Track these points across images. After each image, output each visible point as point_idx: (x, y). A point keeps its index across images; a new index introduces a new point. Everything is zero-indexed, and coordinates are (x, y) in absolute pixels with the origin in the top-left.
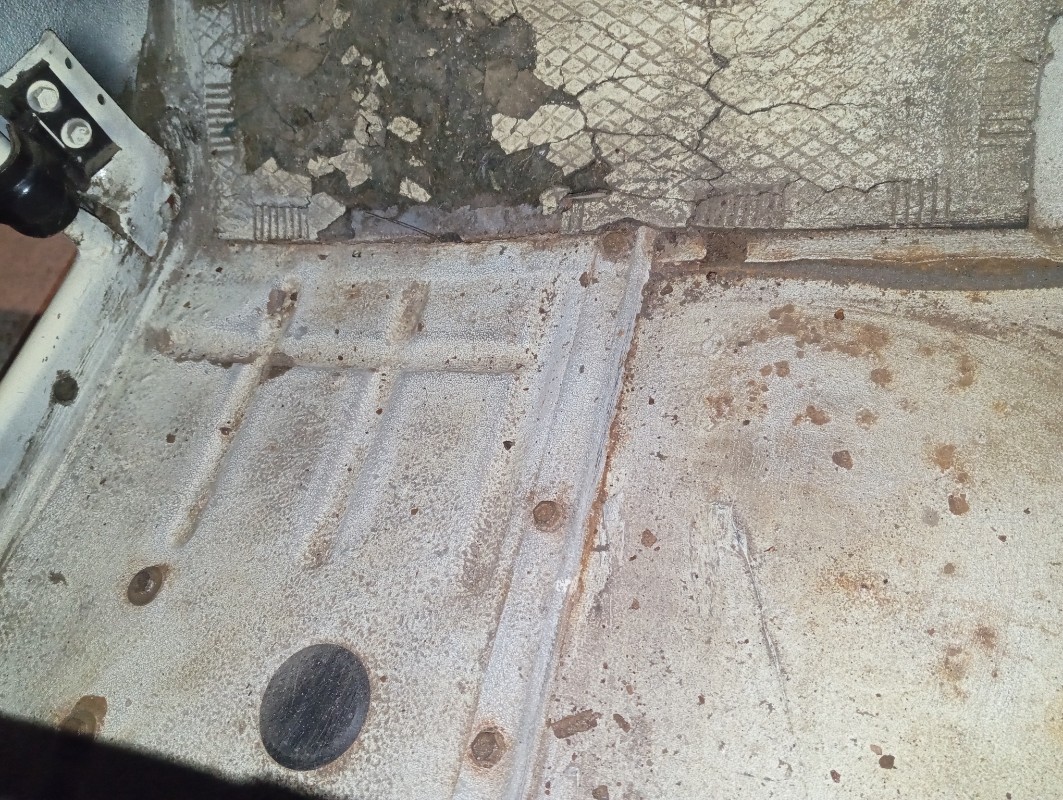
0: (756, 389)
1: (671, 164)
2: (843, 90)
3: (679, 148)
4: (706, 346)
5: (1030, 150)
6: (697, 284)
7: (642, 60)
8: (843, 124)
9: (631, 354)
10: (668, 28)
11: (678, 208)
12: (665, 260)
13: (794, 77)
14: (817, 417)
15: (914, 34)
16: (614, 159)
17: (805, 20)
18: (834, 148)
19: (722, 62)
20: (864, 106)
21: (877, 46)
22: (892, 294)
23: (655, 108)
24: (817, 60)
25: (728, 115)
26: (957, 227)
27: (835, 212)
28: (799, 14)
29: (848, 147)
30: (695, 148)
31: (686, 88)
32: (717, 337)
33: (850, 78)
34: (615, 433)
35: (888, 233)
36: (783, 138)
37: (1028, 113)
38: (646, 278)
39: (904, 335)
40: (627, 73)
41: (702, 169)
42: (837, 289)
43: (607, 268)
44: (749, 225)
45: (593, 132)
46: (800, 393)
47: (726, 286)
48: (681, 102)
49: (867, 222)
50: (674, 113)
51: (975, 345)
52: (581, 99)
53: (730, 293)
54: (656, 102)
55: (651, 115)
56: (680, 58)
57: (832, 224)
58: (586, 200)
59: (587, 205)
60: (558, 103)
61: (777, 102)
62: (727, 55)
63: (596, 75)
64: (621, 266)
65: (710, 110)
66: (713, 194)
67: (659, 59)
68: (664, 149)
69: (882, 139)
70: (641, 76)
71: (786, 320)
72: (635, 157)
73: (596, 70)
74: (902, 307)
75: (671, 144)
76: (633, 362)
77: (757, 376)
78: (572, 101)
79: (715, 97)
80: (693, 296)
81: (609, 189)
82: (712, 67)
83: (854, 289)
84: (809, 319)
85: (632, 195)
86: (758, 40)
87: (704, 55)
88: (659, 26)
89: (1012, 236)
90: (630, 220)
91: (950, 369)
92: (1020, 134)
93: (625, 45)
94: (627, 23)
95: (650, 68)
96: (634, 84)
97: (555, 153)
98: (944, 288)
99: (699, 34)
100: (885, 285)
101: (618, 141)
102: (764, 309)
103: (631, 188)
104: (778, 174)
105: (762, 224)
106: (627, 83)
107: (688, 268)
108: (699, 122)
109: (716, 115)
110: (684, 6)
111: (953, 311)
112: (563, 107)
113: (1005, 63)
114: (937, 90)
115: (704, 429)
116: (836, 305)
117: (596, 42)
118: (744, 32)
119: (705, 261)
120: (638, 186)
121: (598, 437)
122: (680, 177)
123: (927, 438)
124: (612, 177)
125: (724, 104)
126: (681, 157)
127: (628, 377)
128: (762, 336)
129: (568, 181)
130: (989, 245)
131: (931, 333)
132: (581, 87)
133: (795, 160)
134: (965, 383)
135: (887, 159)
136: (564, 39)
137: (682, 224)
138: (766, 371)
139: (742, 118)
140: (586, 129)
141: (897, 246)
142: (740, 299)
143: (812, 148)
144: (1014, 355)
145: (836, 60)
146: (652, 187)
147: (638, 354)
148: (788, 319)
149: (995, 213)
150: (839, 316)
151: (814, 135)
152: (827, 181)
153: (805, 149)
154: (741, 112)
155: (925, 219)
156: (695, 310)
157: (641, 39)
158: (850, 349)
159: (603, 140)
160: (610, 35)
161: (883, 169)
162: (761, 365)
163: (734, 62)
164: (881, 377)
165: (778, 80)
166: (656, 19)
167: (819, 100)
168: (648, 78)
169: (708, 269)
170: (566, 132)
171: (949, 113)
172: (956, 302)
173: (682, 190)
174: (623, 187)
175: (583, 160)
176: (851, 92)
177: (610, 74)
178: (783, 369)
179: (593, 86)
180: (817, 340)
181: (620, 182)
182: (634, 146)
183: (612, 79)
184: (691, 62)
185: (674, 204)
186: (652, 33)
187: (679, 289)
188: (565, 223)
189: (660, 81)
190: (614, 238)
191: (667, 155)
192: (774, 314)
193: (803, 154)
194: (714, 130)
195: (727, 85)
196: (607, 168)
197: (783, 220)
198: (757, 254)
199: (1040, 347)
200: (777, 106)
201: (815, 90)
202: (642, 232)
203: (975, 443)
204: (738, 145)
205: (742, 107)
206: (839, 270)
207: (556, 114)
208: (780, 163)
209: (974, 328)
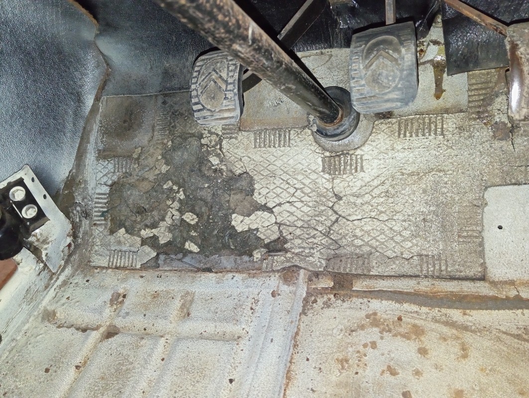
0: (361, 355)
1: (316, 241)
2: (394, 213)
3: (319, 234)
4: (335, 331)
5: (481, 244)
6: (329, 299)
7: (303, 195)
8: (395, 228)
9: (297, 334)
10: (315, 182)
11: (319, 262)
12: (313, 286)
13: (372, 206)
14: (393, 373)
15: (425, 191)
16: (289, 237)
17: (376, 183)
18: (392, 239)
19: (340, 198)
20: (405, 221)
21: (409, 195)
22: (424, 309)
23: (308, 216)
24: (382, 200)
25: (342, 221)
26: (452, 278)
27: (394, 268)
28: (373, 180)
29: (398, 238)
30: (327, 235)
31: (323, 208)
32: (341, 327)
33: (397, 208)
34: (289, 376)
35: (419, 280)
36: (368, 233)
37: (479, 228)
38: (304, 295)
39: (432, 330)
40: (295, 200)
41: (330, 244)
42: (397, 305)
43: (285, 288)
44: (354, 272)
45: (280, 225)
46: (383, 358)
47: (343, 301)
48: (320, 214)
49: (409, 273)
50: (317, 218)
51: (468, 337)
52: (274, 210)
53: (346, 305)
54: (309, 213)
55: (307, 219)
56: (320, 195)
57: (393, 274)
58: (275, 255)
59: (275, 258)
60: (263, 210)
61: (364, 217)
62: (341, 195)
63: (281, 200)
64: (292, 288)
65: (334, 218)
66: (336, 256)
67: (310, 195)
68: (312, 234)
69: (414, 236)
70: (302, 202)
71: (374, 320)
72: (299, 237)
73: (281, 197)
74: (430, 316)
75: (316, 232)
76: (298, 338)
77: (361, 348)
78: (270, 210)
79: (336, 213)
80: (327, 305)
81: (286, 251)
82: (334, 200)
83: (406, 306)
84: (385, 320)
85: (297, 254)
86: (355, 190)
87: (331, 194)
88: (310, 181)
89: (479, 284)
90: (296, 266)
91: (457, 349)
92: (476, 237)
93: (295, 188)
94: (296, 179)
95: (306, 198)
96: (299, 205)
97: (261, 233)
98: (449, 307)
99: (329, 186)
100: (421, 305)
101: (291, 229)
102: (363, 314)
103: (297, 251)
104: (366, 249)
105: (360, 272)
106: (296, 204)
107: (325, 291)
108: (329, 223)
109: (337, 221)
110: (322, 173)
111: (455, 319)
112: (266, 213)
113: (466, 206)
114: (437, 216)
115: (335, 376)
116: (398, 313)
117: (282, 186)
118: (349, 186)
119: (333, 288)
120: (300, 250)
121: (280, 378)
122: (320, 247)
123: (449, 385)
124: (287, 246)
125: (340, 216)
126: (320, 238)
127: (295, 346)
128: (362, 327)
129: (267, 246)
130: (468, 288)
131: (445, 330)
132: (274, 205)
133: (374, 243)
134: (465, 356)
135: (417, 245)
136: (268, 184)
137: (322, 269)
138: (365, 346)
139: (349, 222)
140: (276, 223)
141: (424, 286)
142: (350, 308)
143: (382, 238)
144: (487, 343)
145: (391, 200)
146: (307, 251)
147: (301, 333)
148: (375, 319)
149: (470, 273)
150: (400, 319)
151: (382, 232)
152: (389, 253)
153: (378, 238)
154: (348, 220)
155: (437, 274)
156: (328, 312)
157: (302, 186)
158: (406, 336)
159: (284, 228)
160: (288, 183)
161: (415, 250)
162: (363, 342)
163: (344, 198)
164: (423, 351)
165: (365, 207)
166: (309, 178)
167: (384, 217)
168: (305, 203)
169: (334, 292)
170: (266, 224)
171: (443, 226)
172: (456, 315)
173: (321, 253)
174: (293, 250)
175: (274, 237)
176: (398, 214)
177: (288, 200)
178: (374, 345)
179: (280, 205)
180: (390, 331)
181: (292, 248)
182: (298, 232)
183: (288, 202)
184: (325, 197)
185: (317, 260)
186: (307, 184)
187: (320, 301)
188: (264, 265)
189: (310, 204)
190: (289, 274)
191: (314, 237)
192: (368, 316)
193: (377, 241)
194: (336, 227)
195: (340, 208)
196: (286, 241)
197: (370, 271)
198: (358, 286)
199: (499, 339)
201: (381, 212)
202: (302, 272)
203: (474, 389)
204: (347, 235)
205: (348, 218)
206: (398, 296)
207: (262, 215)
208: (367, 244)
209: (466, 328)
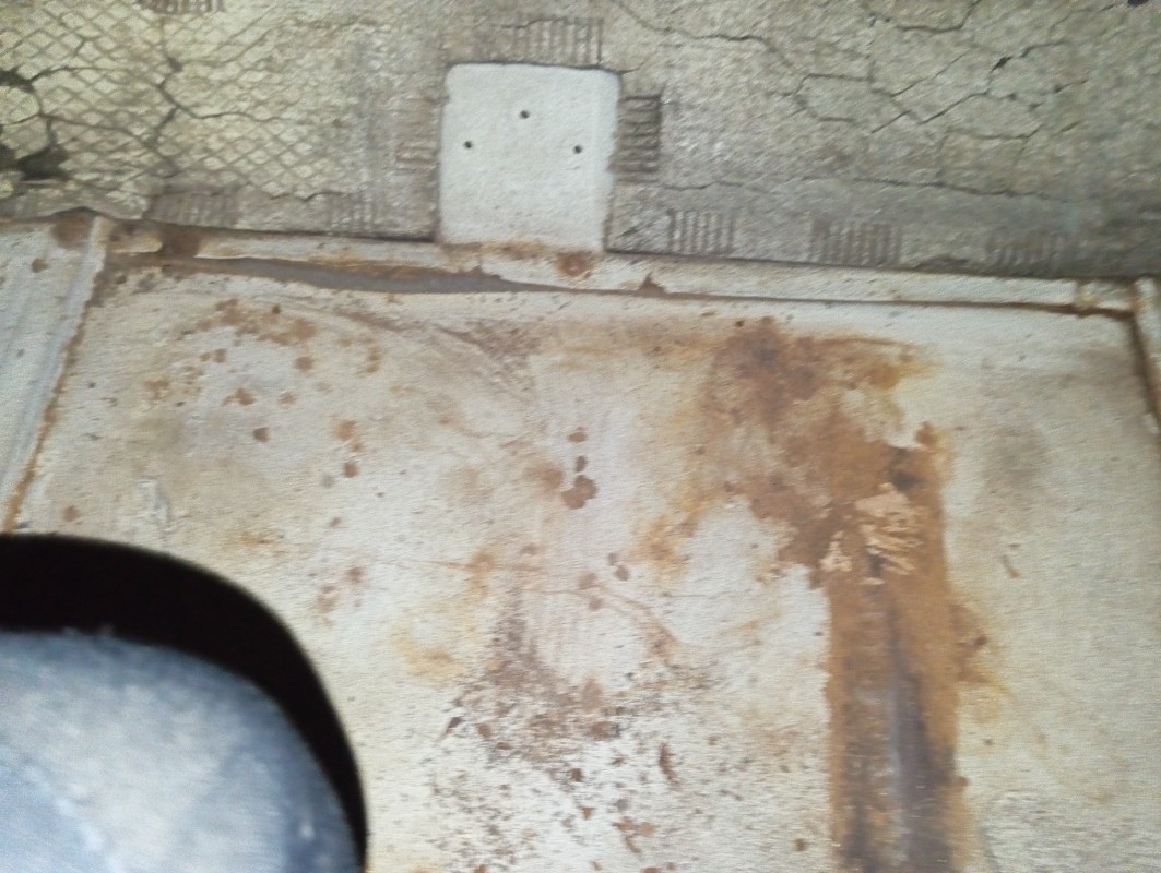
0: (194, 373)
1: (127, 157)
2: (281, 107)
3: (135, 144)
4: (153, 334)
5: (434, 176)
6: (151, 276)
7: (97, 53)
8: (285, 137)
9: (76, 340)
10: (121, 26)
11: (135, 201)
12: (120, 251)
13: (241, 88)
14: (245, 399)
15: (339, 64)
16: (70, 147)
17: (248, 38)
18: (277, 158)
19: (175, 65)
20: (301, 123)
21: (310, 70)
22: (325, 293)
23: (112, 102)
24: (260, 76)
25: (182, 117)
26: (380, 238)
27: (279, 217)
28: (243, 31)
29: (288, 158)
30: (150, 145)
31: (141, 87)
32: (167, 326)
33: (290, 95)
34: (51, 415)
35: (323, 239)
36: (231, 144)
37: (432, 144)
38: (99, 267)
39: (329, 329)
40: (82, 63)
41: (158, 166)
42: (277, 286)
43: (61, 254)
44: (204, 223)
45: (50, 119)
46: (232, 377)
47: (178, 279)
48: (137, 99)
49: (307, 228)
50: (132, 109)
51: (386, 339)
52: (37, 84)
53: (183, 285)
54: (112, 96)
55: (110, 109)
56: (136, 57)
57: (277, 228)
58: (43, 186)
59: (42, 191)
60: (12, 84)
61: (227, 110)
62: (181, 59)
63: (51, 63)
64: (74, 254)
65: (165, 109)
66: (169, 191)
67: (115, 55)
68: (121, 143)
69: (319, 154)
70: (96, 69)
71: (230, 312)
72: (91, 148)
73: (50, 57)
74: (332, 305)
75: (129, 139)
76: (80, 348)
77: (197, 363)
78: (26, 85)
79: (169, 98)
80: (146, 287)
81: (64, 177)
82: (165, 69)
83: (293, 288)
84: (251, 312)
85: (89, 185)
86: (208, 50)
87: (159, 57)
88: (113, 23)
89: (424, 248)
90: (83, 209)
91: (359, 356)
92: (428, 162)
93: (80, 36)
94: (81, 15)
95: (105, 63)
96: (90, 76)
97: (8, 136)
98: (366, 289)
99: (154, 37)
100: (321, 284)
101: (75, 130)
102: (213, 301)
103: (86, 177)
104: (229, 178)
105: (215, 222)
106: (83, 74)
107: (143, 260)
108: (154, 121)
109: (170, 117)
110: (137, 7)
111: (372, 309)
112: (15, 90)
113: (412, 100)
114: (361, 116)
115: (141, 411)
116: (275, 300)
117: (49, 29)
118: (194, 41)
119: (161, 254)
120: (94, 175)
122: (137, 171)
123: (335, 415)
124: (66, 165)
125: (179, 106)
126: (137, 153)
127: (71, 362)
128: (205, 326)
129: (23, 165)
130: (403, 255)
131: (352, 327)
132: (34, 74)
133: (246, 167)
134: (372, 370)
135: (321, 172)
136: (15, 22)
137: (137, 217)
138: (205, 357)
139: (194, 121)
140: (41, 115)
141: (331, 251)
142: (188, 292)
143: (258, 156)
144: (414, 348)
145: (277, 78)
146: (108, 178)
147: (85, 341)
148: (232, 312)
149: (410, 227)
150: (276, 310)
151: (259, 145)
152: (272, 188)
153: (253, 156)
154: (194, 116)
155: (355, 229)
156: (146, 300)
157: (95, 33)
158: (281, 340)
159: (59, 129)
160: (63, 24)
161: (319, 181)
162: (203, 351)
163: (186, 68)
164: (304, 364)
165: (227, 89)
166: (111, 16)
167: (263, 113)
168: (104, 73)
169: (164, 262)
170: (19, 116)
171: (370, 137)
172: (376, 302)
173: (138, 184)
174: (78, 176)
175: (38, 145)
176: (290, 109)
177: (65, 62)
178: (220, 356)
179: (47, 73)
180: (254, 331)
181: (75, 171)
182: (91, 137)
183: (66, 68)
184: (145, 61)
185: (130, 196)
186: (106, 28)
187: (133, 279)
188: (19, 207)
189: (115, 76)
190: (70, 225)
191: (124, 148)
192: (220, 307)
193: (250, 162)
194: (169, 131)
195: (180, 88)
196: (63, 156)
197: (234, 222)
198: (208, 251)
199: (433, 341)
200: (227, 113)
201: (260, 103)
202: (98, 222)
203: (372, 419)
204: (192, 146)
205: (195, 111)
206: (280, 269)
207: (8, 95)
208: (230, 168)
209: (386, 324)
